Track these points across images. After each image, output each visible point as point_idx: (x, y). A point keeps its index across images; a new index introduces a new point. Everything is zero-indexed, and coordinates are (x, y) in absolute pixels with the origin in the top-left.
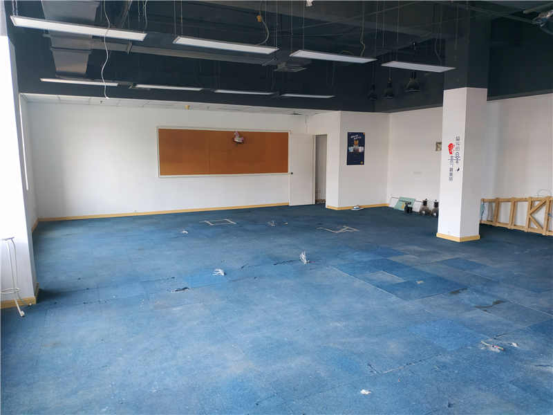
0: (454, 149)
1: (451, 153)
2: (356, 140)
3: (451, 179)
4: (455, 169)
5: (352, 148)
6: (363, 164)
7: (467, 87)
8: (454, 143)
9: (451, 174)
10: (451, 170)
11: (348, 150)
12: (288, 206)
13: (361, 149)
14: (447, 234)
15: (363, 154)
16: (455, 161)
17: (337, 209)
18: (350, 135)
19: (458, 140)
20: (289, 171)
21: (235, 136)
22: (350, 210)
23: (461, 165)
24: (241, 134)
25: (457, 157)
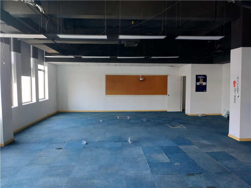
0: (236, 84)
1: (235, 87)
2: (201, 79)
3: (235, 102)
4: (237, 96)
5: (198, 83)
6: (206, 91)
7: (242, 47)
8: (236, 81)
9: (235, 99)
10: (235, 96)
11: (196, 84)
12: (167, 111)
13: (204, 84)
14: (233, 135)
15: (206, 86)
16: (236, 91)
17: (189, 115)
18: (197, 76)
19: (238, 79)
20: (168, 94)
21: (140, 78)
22: (197, 116)
23: (239, 94)
24: (143, 76)
25: (238, 89)
